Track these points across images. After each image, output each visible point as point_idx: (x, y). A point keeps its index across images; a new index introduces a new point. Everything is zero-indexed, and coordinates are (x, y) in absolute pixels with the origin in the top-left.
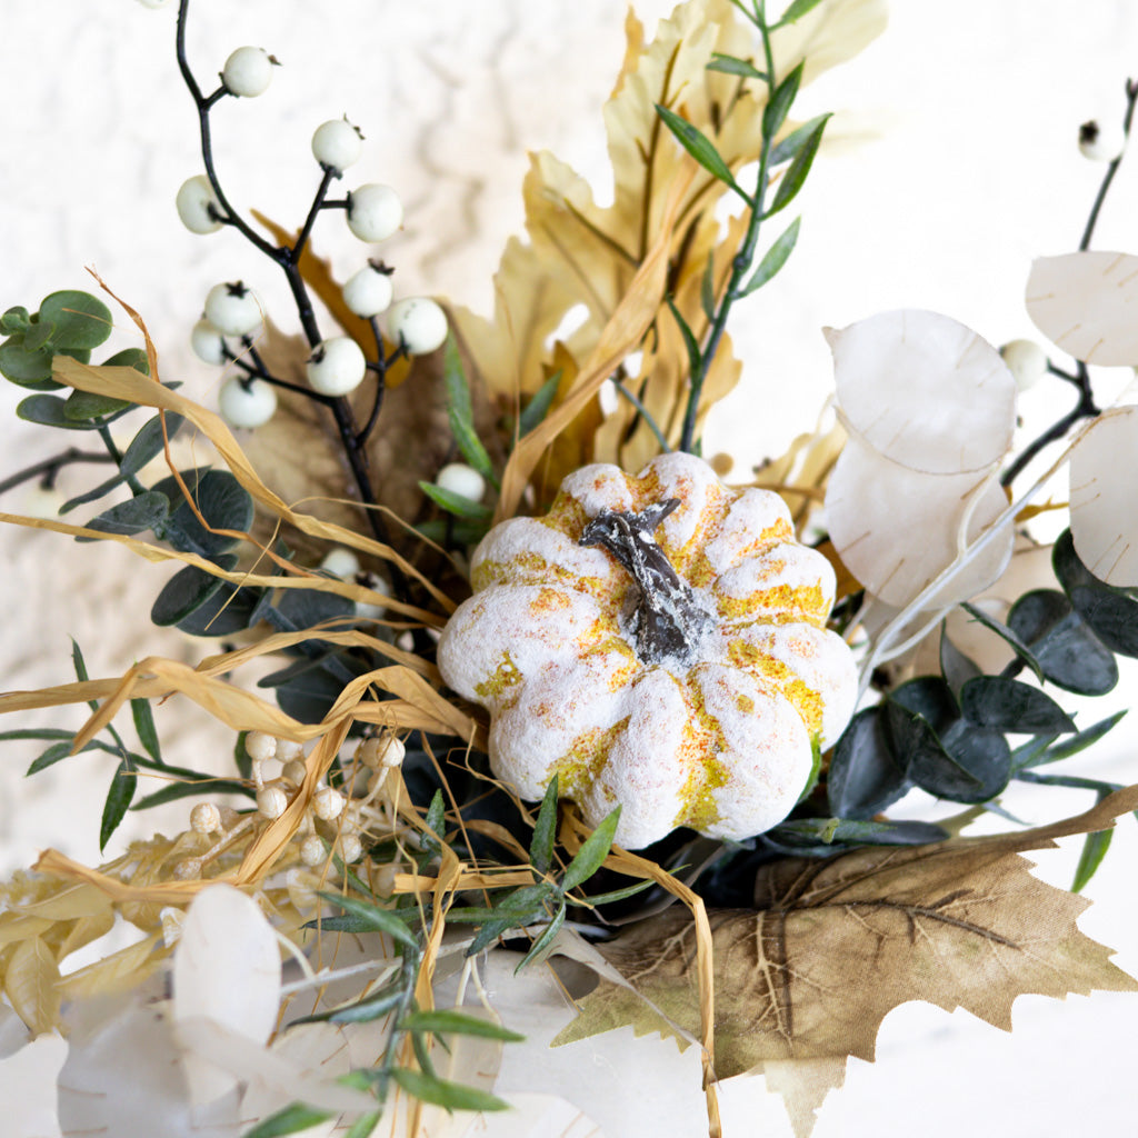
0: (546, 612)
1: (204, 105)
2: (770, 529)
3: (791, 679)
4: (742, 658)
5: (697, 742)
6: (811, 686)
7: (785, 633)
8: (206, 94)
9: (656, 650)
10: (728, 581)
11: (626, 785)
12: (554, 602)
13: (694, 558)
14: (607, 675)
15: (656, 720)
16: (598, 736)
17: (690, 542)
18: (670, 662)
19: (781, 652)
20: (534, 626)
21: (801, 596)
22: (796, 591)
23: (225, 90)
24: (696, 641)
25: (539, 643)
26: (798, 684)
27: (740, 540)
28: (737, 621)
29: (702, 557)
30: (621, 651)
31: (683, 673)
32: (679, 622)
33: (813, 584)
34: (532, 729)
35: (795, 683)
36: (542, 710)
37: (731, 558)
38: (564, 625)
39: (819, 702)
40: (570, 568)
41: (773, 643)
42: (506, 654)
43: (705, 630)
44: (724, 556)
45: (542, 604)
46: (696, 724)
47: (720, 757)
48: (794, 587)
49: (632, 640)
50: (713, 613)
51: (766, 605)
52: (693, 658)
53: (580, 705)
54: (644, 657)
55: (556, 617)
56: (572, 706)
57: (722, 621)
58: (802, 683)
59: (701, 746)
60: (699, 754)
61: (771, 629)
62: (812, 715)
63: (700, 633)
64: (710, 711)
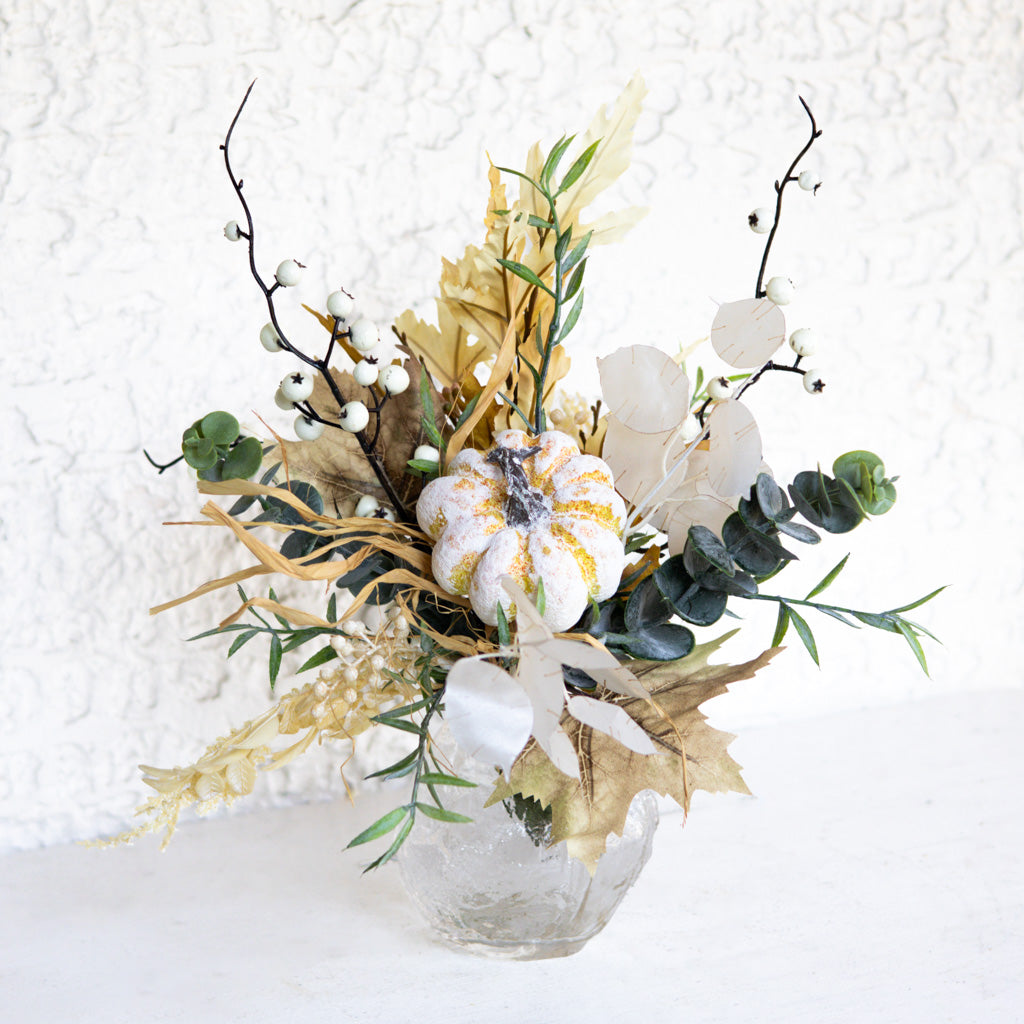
0: (461, 490)
1: (269, 293)
2: (590, 474)
3: (578, 547)
4: (556, 532)
5: (520, 567)
6: (589, 552)
7: (579, 523)
8: (269, 288)
9: (514, 520)
10: (559, 493)
11: (482, 581)
12: (467, 486)
13: (547, 481)
14: (484, 526)
15: (501, 550)
16: (475, 556)
17: (546, 472)
18: (520, 528)
19: (575, 532)
20: (454, 496)
21: (597, 510)
22: (594, 506)
23: (278, 284)
24: (535, 519)
25: (455, 505)
26: (582, 551)
27: (570, 475)
28: (560, 514)
29: (551, 480)
30: (496, 517)
31: (524, 534)
32: (527, 507)
33: (606, 505)
34: (445, 547)
35: (580, 550)
36: (451, 538)
37: (564, 483)
38: (468, 497)
39: (593, 562)
40: (481, 473)
41: (572, 526)
42: (440, 509)
43: (542, 516)
44: (560, 482)
45: (460, 486)
46: (522, 557)
47: (530, 575)
48: (593, 503)
49: (505, 514)
50: (550, 509)
51: (577, 509)
52: (531, 527)
53: (468, 538)
54: (509, 523)
55: (466, 494)
56: (464, 538)
57: (553, 513)
58: (585, 550)
59: (523, 568)
60: (521, 573)
61: (574, 520)
62: (590, 570)
63: (539, 516)
64: (530, 551)
